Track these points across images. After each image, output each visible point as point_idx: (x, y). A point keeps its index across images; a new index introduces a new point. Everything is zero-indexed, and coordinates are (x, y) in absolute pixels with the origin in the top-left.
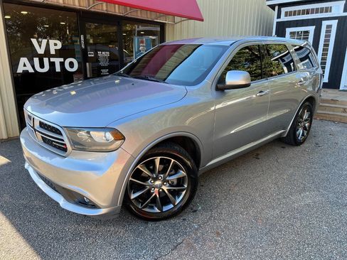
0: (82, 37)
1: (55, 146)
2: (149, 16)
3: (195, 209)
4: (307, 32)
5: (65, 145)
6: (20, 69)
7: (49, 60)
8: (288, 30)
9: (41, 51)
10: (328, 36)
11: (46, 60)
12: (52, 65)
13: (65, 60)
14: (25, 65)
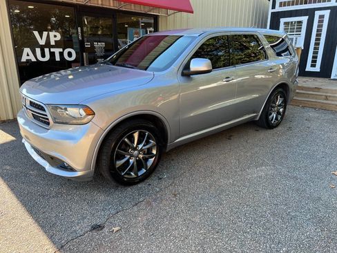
0: (79, 29)
1: (42, 121)
2: (142, 9)
3: (161, 177)
4: (300, 23)
5: (48, 119)
6: (24, 59)
7: (50, 50)
8: (283, 20)
9: (42, 42)
10: (320, 26)
11: (47, 50)
12: (52, 54)
13: (64, 50)
14: (28, 55)
